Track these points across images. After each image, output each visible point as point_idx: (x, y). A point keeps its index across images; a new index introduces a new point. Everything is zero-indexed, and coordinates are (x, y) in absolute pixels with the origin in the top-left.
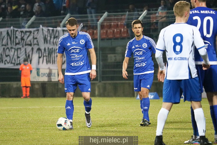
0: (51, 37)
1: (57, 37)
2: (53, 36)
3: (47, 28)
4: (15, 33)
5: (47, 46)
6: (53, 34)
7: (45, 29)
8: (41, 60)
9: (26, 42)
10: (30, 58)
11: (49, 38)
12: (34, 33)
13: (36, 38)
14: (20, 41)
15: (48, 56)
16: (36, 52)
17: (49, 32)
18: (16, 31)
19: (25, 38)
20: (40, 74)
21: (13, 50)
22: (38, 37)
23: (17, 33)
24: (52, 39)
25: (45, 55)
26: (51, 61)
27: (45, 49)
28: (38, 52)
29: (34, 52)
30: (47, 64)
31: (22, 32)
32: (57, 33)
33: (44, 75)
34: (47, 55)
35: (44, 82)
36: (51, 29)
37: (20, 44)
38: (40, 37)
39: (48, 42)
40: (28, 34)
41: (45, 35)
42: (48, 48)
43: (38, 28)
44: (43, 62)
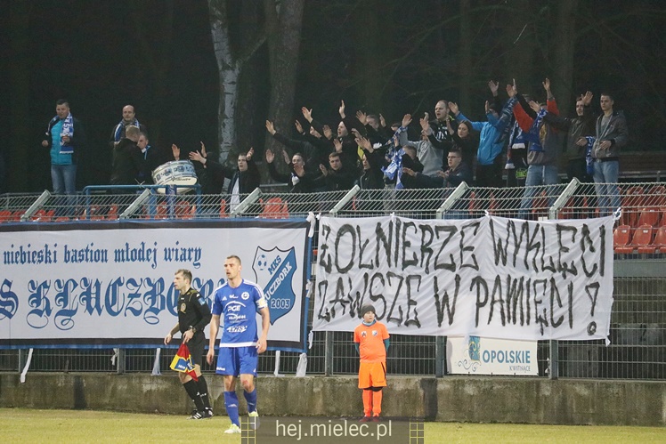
0: (517, 246)
1: (538, 245)
2: (524, 244)
3: (506, 220)
4: (401, 232)
5: (503, 271)
6: (524, 236)
7: (501, 223)
8: (485, 311)
9: (437, 258)
10: (448, 306)
11: (511, 249)
12: (462, 233)
13: (471, 248)
14: (419, 256)
15: (508, 302)
16: (469, 288)
17: (511, 229)
18: (406, 225)
19: (435, 246)
20: (481, 352)
21: (395, 281)
22: (475, 245)
23: (410, 230)
24: (522, 252)
25: (497, 297)
26: (518, 316)
27: (498, 280)
28: (475, 287)
29: (460, 288)
30: (504, 324)
31: (424, 228)
32: (540, 233)
33: (493, 358)
34: (504, 298)
35: (491, 376)
36: (519, 222)
37: (419, 264)
38: (483, 244)
39: (510, 259)
40: (444, 235)
41: (500, 240)
42: (509, 278)
43: (475, 217)
44: (490, 320)
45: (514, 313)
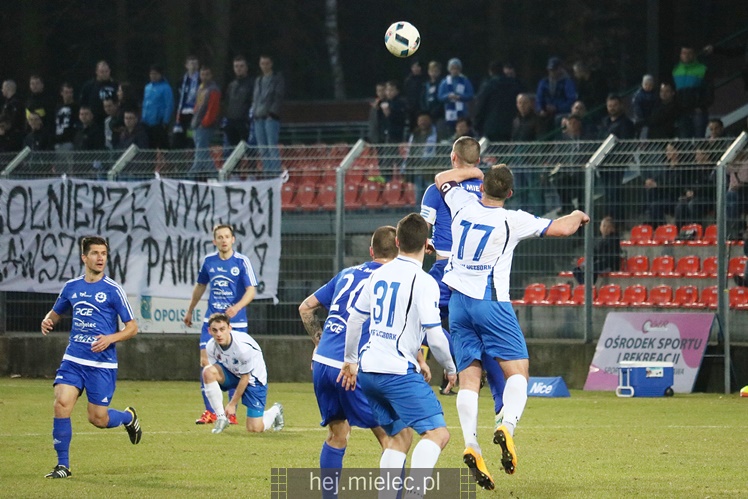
0: (188, 208)
1: (208, 207)
2: (194, 205)
3: (176, 182)
4: (73, 194)
5: (174, 232)
6: (195, 197)
7: (171, 185)
8: (156, 271)
9: (108, 219)
10: (120, 266)
11: (182, 210)
12: (134, 195)
13: (142, 210)
14: (91, 217)
15: (179, 262)
16: (140, 249)
17: (181, 191)
18: (78, 187)
19: (107, 206)
20: (152, 311)
21: (67, 242)
22: (146, 207)
23: (82, 192)
24: (192, 214)
25: (168, 257)
26: (189, 276)
27: (169, 241)
28: (146, 249)
29: (132, 249)
30: (175, 283)
31: (96, 190)
32: (210, 196)
33: (164, 316)
34: (175, 258)
35: (163, 334)
36: (189, 183)
37: (91, 225)
38: (154, 205)
39: (180, 220)
40: (116, 196)
41: (171, 202)
42: (180, 239)
43: (145, 179)
44: (161, 279)
45: (185, 273)
